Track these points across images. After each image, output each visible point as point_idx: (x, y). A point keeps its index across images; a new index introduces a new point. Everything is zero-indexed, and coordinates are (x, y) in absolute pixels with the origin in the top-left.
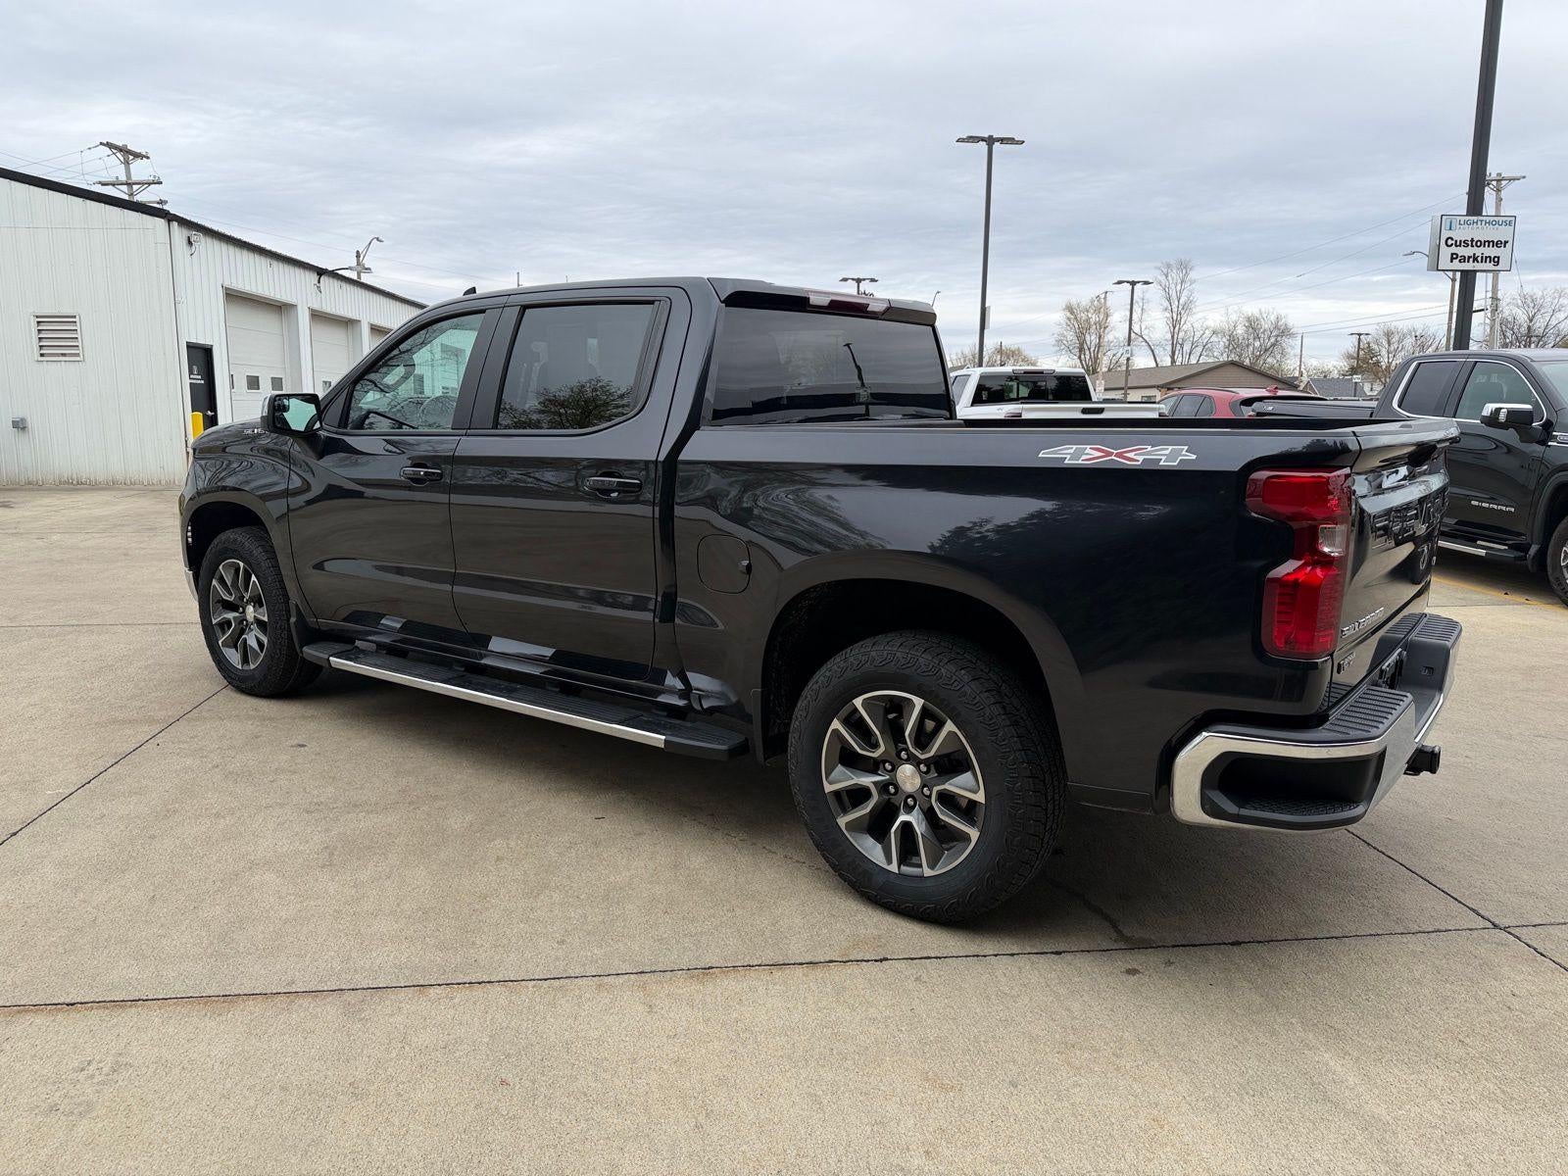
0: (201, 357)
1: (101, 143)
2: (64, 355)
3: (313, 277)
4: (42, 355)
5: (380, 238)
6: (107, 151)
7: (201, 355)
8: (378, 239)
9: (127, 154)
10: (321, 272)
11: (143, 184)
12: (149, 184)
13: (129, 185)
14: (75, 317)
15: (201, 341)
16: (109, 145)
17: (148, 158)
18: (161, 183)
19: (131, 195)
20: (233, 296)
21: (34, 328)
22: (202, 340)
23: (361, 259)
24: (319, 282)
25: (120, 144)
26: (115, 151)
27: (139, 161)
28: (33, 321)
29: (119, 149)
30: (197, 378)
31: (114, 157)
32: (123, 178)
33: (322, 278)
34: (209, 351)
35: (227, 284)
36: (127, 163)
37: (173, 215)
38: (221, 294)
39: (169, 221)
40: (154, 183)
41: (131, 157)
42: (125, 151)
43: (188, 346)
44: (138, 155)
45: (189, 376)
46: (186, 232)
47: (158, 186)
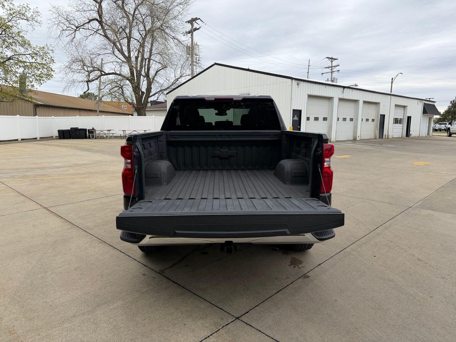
0: (298, 113)
1: (326, 58)
3: (341, 89)
6: (327, 59)
8: (401, 73)
9: (332, 59)
10: (344, 87)
11: (335, 67)
12: (336, 66)
13: (331, 67)
15: (298, 109)
16: (328, 58)
17: (337, 59)
19: (331, 70)
20: (310, 96)
23: (393, 80)
24: (343, 90)
25: (331, 57)
26: (329, 59)
29: (330, 58)
30: (296, 118)
31: (329, 61)
32: (330, 66)
33: (345, 89)
34: (300, 111)
35: (309, 94)
36: (332, 62)
37: (293, 78)
38: (307, 96)
39: (292, 79)
40: (337, 66)
41: (333, 60)
42: (332, 58)
43: (294, 110)
44: (335, 59)
45: (293, 118)
46: (297, 82)
47: (338, 66)
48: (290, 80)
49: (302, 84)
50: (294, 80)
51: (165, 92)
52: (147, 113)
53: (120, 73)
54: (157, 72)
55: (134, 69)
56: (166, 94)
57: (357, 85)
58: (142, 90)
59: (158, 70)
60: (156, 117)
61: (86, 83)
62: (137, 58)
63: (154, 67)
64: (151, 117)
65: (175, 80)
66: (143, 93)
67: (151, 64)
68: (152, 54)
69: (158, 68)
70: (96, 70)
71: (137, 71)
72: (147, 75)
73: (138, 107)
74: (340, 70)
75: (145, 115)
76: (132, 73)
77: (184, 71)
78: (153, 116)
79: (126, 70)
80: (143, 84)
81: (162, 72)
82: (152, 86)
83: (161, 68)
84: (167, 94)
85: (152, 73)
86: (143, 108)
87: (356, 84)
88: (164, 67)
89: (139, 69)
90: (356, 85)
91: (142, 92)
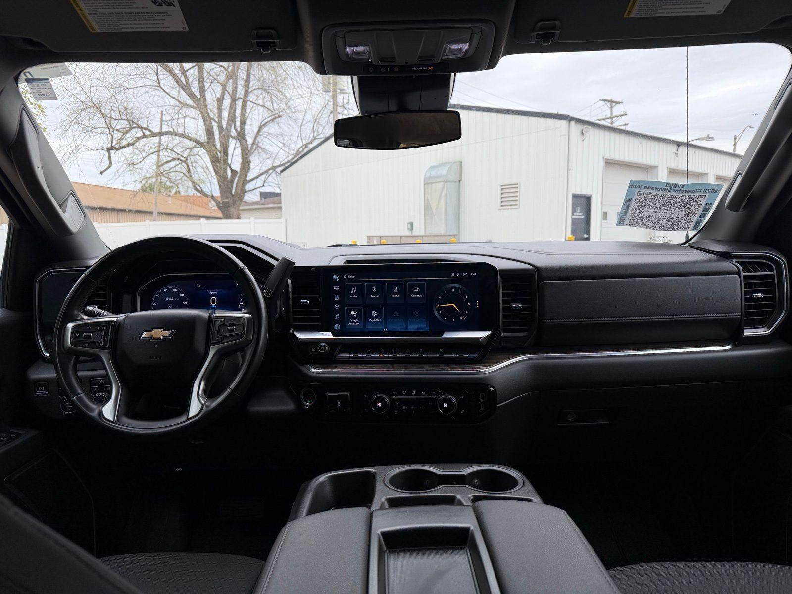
0: (583, 202)
1: (600, 100)
2: (511, 205)
3: (674, 148)
4: (502, 206)
5: (752, 126)
6: (603, 103)
7: (584, 201)
8: (750, 127)
10: (678, 144)
11: (617, 117)
12: (621, 116)
13: (611, 118)
14: (517, 184)
16: (604, 100)
17: (622, 103)
18: (626, 115)
19: (612, 123)
20: (609, 163)
21: (499, 192)
22: (584, 192)
23: (737, 140)
25: (609, 99)
26: (606, 103)
27: (618, 105)
28: (500, 188)
29: (609, 101)
30: (580, 215)
31: (606, 106)
32: (609, 116)
33: (681, 147)
34: (588, 199)
35: (607, 156)
36: (612, 107)
37: (571, 117)
38: (601, 163)
39: (570, 121)
40: (623, 115)
41: (614, 104)
42: (611, 102)
43: (575, 196)
44: (617, 103)
45: (573, 214)
46: (580, 127)
47: (625, 116)
48: (564, 123)
49: (591, 132)
50: (573, 123)
51: (279, 170)
52: (242, 214)
53: (184, 132)
54: (261, 128)
55: (214, 123)
56: (279, 172)
57: (710, 136)
58: (233, 167)
59: (263, 123)
60: (257, 221)
61: (106, 153)
62: (220, 101)
63: (255, 117)
64: (248, 221)
65: (302, 147)
66: (234, 172)
67: (248, 111)
68: (250, 90)
69: (264, 119)
70: (134, 128)
71: (220, 127)
72: (241, 136)
73: (223, 203)
74: (627, 124)
75: (239, 218)
76: (210, 132)
77: (321, 128)
78: (252, 219)
79: (195, 126)
80: (234, 154)
81: (272, 128)
82: (252, 158)
83: (269, 119)
84: (282, 171)
85: (250, 130)
86: (234, 203)
87: (708, 136)
88: (275, 117)
89: (224, 124)
90: (710, 138)
91: (232, 171)
